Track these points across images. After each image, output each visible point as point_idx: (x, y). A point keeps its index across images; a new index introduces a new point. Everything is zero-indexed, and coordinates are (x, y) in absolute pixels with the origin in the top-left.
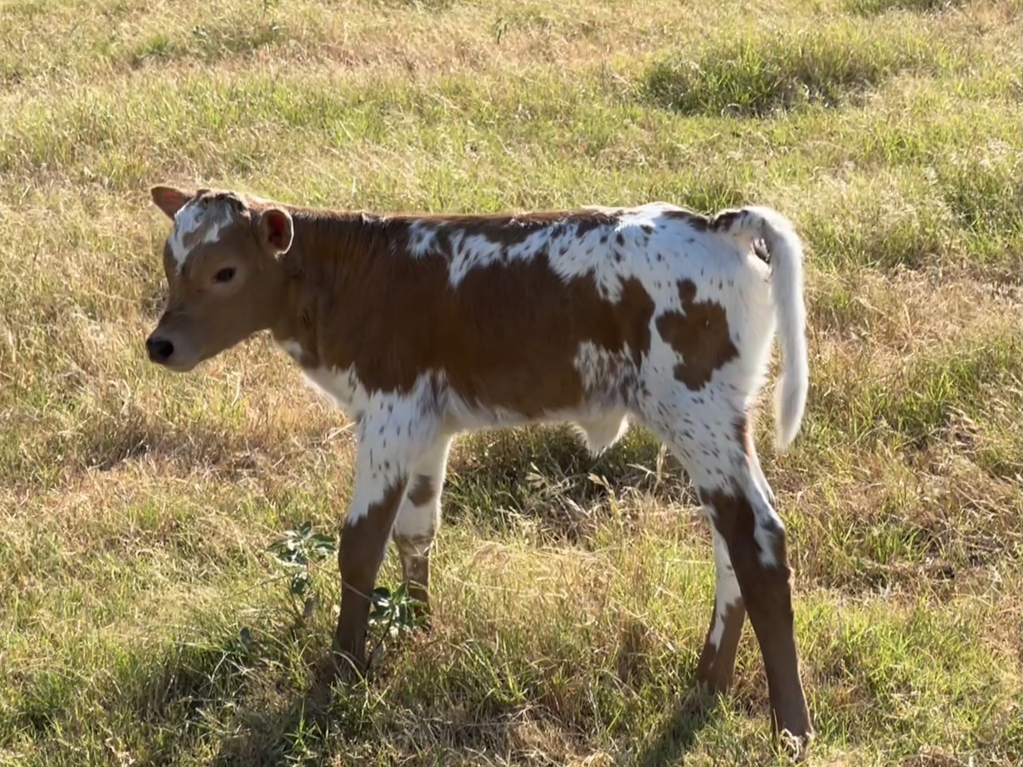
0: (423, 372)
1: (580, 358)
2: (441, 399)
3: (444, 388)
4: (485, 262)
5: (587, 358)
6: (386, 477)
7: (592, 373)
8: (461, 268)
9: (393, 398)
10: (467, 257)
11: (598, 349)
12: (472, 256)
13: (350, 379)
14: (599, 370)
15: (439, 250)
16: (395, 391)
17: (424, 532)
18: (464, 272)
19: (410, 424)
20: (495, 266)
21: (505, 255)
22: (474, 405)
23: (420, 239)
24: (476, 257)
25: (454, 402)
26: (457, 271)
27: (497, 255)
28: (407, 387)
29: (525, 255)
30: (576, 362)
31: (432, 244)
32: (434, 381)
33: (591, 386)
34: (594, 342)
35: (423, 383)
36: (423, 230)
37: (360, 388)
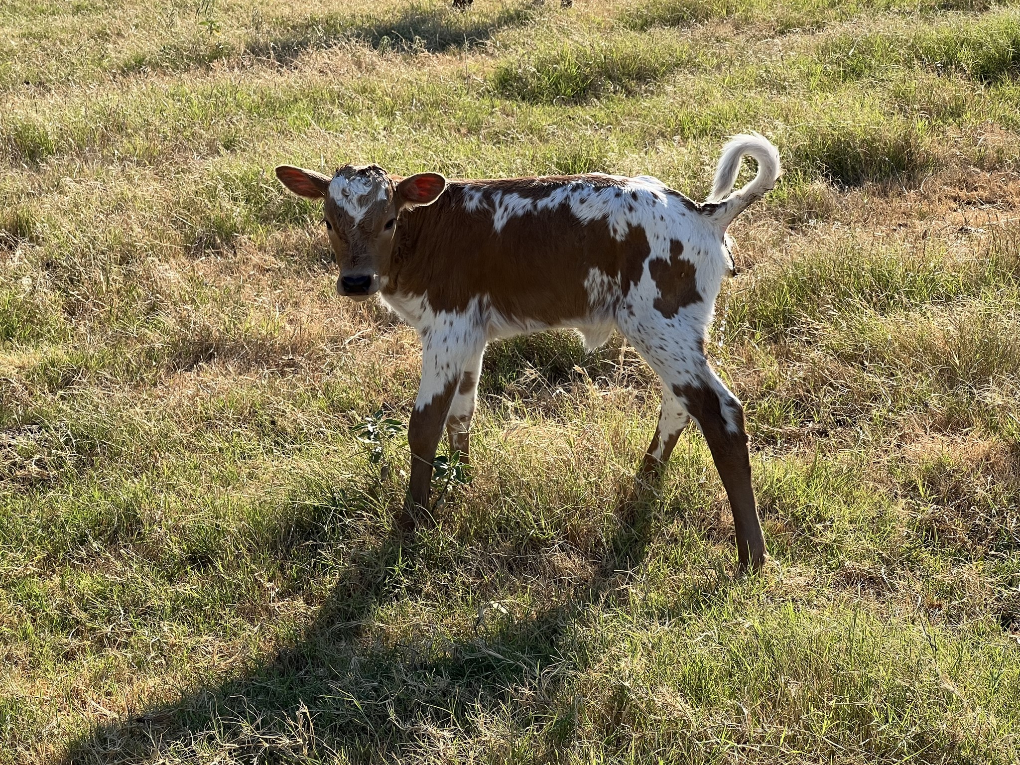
0: (474, 296)
1: (589, 280)
2: (485, 315)
3: (488, 307)
4: (520, 212)
5: (594, 280)
6: (446, 375)
7: (596, 292)
8: (502, 218)
9: (453, 316)
10: (506, 209)
11: (602, 274)
12: (510, 208)
13: (422, 303)
14: (600, 290)
15: (486, 206)
16: (454, 311)
17: (466, 414)
18: (505, 220)
19: (465, 334)
20: (528, 215)
21: (535, 206)
22: (511, 319)
23: (471, 198)
24: (513, 209)
25: (495, 317)
26: (499, 221)
27: (529, 207)
28: (463, 307)
29: (551, 205)
30: (586, 283)
31: (480, 202)
32: (480, 303)
33: (594, 302)
34: (599, 269)
35: (473, 304)
36: (473, 192)
37: (429, 309)
